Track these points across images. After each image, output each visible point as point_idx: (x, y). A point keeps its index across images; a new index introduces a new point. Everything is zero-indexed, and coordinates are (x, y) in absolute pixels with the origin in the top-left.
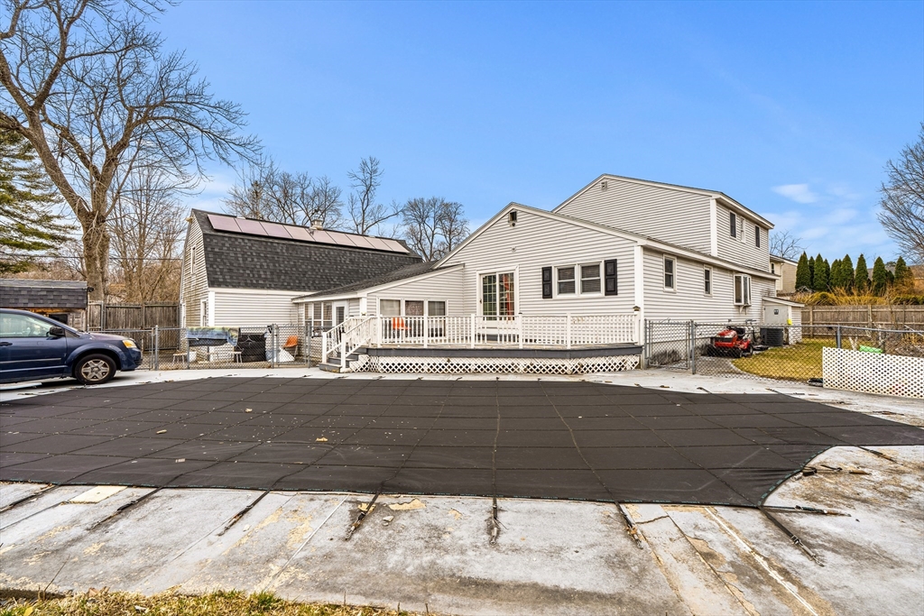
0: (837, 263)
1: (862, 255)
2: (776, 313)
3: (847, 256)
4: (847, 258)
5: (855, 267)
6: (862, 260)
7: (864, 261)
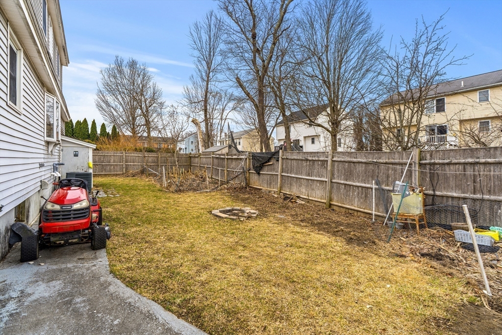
0: (78, 122)
1: (94, 120)
2: (76, 155)
3: (85, 119)
4: (85, 120)
5: (90, 127)
6: (94, 123)
7: (95, 124)
